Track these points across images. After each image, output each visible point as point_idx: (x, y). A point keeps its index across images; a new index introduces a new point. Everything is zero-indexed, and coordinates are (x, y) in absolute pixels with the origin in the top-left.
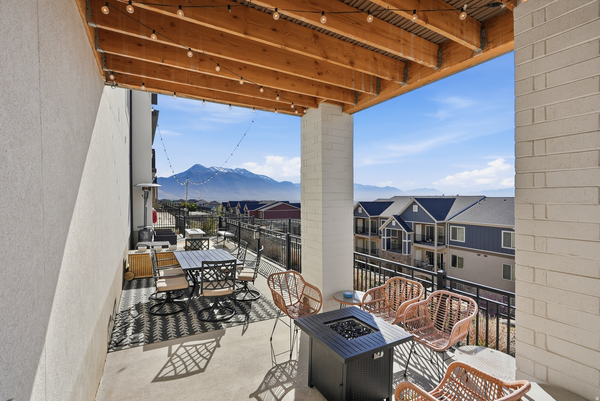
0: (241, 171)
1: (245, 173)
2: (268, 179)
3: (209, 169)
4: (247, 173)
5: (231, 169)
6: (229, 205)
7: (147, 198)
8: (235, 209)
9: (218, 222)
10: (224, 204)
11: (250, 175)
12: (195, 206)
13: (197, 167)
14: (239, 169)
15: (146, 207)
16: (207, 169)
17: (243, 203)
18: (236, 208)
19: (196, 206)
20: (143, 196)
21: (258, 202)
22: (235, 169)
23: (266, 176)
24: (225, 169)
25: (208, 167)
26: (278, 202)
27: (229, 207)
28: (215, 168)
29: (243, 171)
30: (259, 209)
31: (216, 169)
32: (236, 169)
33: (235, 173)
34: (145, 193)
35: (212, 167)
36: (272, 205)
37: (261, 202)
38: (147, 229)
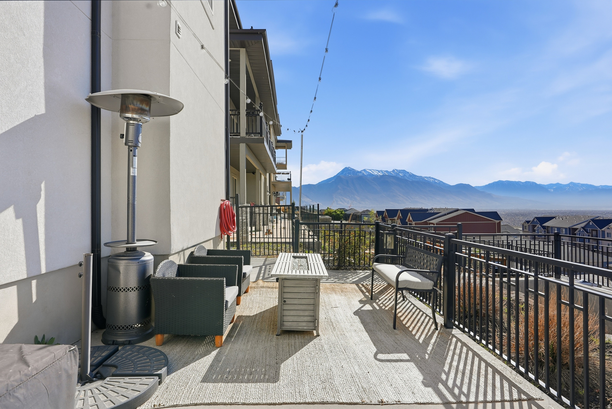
0: (400, 172)
1: (405, 175)
2: (436, 181)
3: (360, 172)
4: (407, 175)
5: (387, 171)
6: (386, 214)
7: (136, 146)
8: (394, 220)
9: (373, 237)
10: (379, 213)
11: (411, 178)
12: (340, 214)
13: (347, 170)
14: (397, 170)
15: (134, 177)
16: (358, 172)
17: (405, 212)
18: (396, 218)
19: (342, 213)
20: (122, 136)
21: (427, 210)
22: (391, 170)
23: (432, 178)
24: (379, 171)
25: (359, 170)
26: (457, 210)
27: (385, 217)
28: (368, 170)
29: (402, 173)
30: (429, 220)
31: (369, 172)
32: (393, 171)
33: (392, 175)
34: (128, 125)
35: (364, 170)
36: (448, 214)
37: (431, 210)
38: (138, 249)
